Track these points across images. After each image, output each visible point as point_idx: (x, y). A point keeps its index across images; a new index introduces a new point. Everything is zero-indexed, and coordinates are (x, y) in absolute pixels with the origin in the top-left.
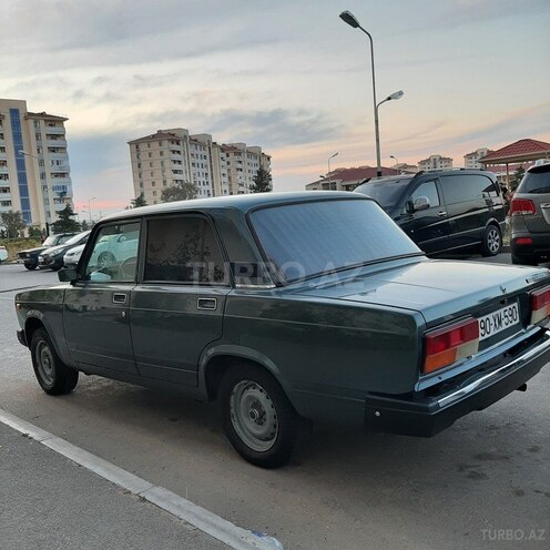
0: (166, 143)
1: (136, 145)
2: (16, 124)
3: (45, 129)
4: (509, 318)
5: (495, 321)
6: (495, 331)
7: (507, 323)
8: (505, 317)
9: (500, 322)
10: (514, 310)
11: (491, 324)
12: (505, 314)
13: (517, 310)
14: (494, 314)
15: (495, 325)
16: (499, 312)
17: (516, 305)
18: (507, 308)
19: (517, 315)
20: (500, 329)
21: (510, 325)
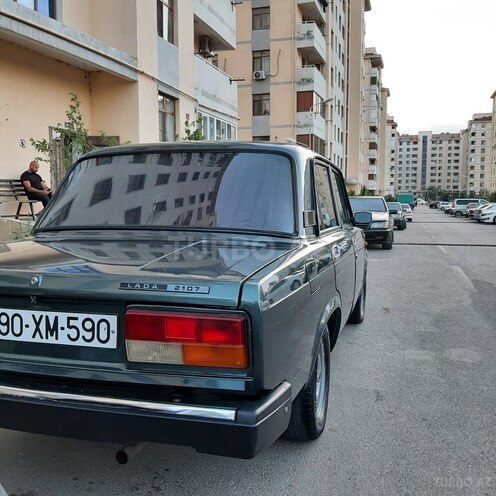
4: (83, 333)
5: (38, 324)
6: (37, 339)
7: (74, 336)
8: (70, 327)
9: (53, 330)
10: (103, 325)
11: (27, 326)
12: (72, 323)
13: (114, 327)
14: (38, 314)
15: (37, 330)
16: (52, 315)
17: (113, 320)
18: (82, 316)
19: (114, 337)
20: (52, 340)
21: (80, 343)
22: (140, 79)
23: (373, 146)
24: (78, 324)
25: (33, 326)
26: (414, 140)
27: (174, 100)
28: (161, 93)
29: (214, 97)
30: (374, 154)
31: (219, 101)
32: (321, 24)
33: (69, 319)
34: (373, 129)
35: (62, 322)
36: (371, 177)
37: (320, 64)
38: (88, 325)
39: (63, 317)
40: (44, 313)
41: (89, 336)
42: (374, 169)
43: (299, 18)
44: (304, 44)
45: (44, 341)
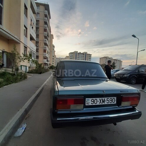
0: (105, 59)
1: (101, 58)
2: (86, 55)
3: (89, 56)
4: (110, 101)
5: (100, 101)
6: (100, 104)
7: (108, 102)
8: (107, 100)
9: (104, 101)
10: (114, 99)
11: (98, 101)
12: (108, 100)
13: (116, 99)
14: (101, 99)
15: (100, 102)
16: (103, 98)
17: (115, 98)
18: (110, 98)
19: (116, 101)
20: (103, 104)
21: (109, 103)
22: (21, 43)
23: (53, 59)
24: (109, 100)
25: (99, 101)
26: (58, 59)
27: (26, 48)
28: (24, 46)
29: (33, 48)
30: (53, 60)
31: (33, 49)
32: (48, 39)
33: (107, 99)
34: (53, 56)
35: (106, 100)
36: (53, 63)
37: (47, 46)
38: (111, 100)
39: (106, 99)
40: (102, 98)
41: (111, 102)
42: (53, 62)
43: (44, 38)
44: (45, 42)
45: (102, 104)
